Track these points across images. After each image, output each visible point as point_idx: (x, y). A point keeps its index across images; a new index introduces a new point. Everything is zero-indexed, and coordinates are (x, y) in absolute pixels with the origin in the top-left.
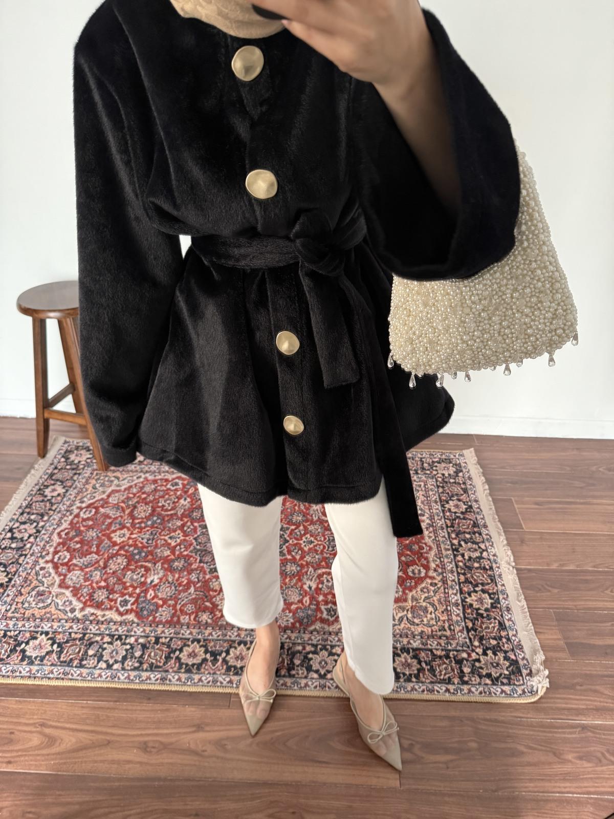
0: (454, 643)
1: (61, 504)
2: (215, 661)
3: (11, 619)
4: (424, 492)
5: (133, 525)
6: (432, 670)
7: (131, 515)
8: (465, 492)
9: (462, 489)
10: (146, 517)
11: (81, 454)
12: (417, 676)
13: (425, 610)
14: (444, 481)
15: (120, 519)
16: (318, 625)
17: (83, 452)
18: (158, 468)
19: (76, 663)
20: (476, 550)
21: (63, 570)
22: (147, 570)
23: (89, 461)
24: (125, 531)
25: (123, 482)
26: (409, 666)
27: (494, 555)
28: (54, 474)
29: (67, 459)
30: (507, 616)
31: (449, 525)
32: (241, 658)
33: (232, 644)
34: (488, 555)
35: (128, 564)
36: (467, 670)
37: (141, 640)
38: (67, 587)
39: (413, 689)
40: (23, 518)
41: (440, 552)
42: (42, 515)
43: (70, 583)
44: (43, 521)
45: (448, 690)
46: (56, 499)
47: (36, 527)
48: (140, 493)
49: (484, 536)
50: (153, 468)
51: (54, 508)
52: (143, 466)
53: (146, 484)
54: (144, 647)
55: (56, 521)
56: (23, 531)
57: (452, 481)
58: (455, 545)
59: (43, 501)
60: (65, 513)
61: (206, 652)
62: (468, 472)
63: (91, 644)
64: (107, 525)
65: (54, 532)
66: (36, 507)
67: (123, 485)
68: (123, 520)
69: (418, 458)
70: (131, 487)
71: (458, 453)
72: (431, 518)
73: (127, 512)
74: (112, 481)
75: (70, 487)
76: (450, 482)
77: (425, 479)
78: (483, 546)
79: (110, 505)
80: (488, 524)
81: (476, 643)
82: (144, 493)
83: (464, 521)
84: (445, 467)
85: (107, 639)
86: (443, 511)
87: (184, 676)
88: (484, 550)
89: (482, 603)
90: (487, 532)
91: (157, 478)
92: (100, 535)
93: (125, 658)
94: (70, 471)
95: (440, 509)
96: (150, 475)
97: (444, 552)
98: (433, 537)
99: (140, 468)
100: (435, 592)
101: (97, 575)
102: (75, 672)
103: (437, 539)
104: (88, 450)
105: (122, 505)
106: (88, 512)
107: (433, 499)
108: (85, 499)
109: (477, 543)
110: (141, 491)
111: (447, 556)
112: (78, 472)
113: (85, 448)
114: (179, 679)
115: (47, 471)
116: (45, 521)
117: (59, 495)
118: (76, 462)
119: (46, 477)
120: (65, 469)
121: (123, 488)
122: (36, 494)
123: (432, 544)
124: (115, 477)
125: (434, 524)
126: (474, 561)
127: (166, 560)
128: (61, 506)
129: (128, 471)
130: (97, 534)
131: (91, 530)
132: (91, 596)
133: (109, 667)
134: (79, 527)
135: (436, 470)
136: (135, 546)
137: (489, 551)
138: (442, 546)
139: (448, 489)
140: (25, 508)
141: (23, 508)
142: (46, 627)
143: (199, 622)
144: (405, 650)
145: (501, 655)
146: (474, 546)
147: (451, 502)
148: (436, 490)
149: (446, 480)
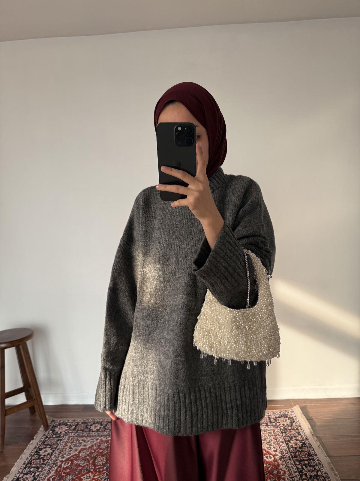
1: (49, 460)
4: (274, 436)
5: (95, 470)
7: (94, 464)
8: (299, 434)
9: (297, 432)
10: (102, 464)
11: (62, 428)
14: (285, 429)
15: (86, 466)
17: (63, 426)
18: (108, 433)
20: (313, 471)
23: (67, 431)
24: (90, 474)
25: (88, 443)
27: (325, 473)
28: (46, 441)
29: (54, 431)
31: (293, 456)
34: (322, 474)
40: (26, 471)
41: (291, 474)
44: (38, 472)
46: (47, 457)
47: (34, 476)
48: (98, 450)
49: (316, 461)
50: (105, 433)
51: (45, 463)
52: (99, 432)
53: (102, 443)
55: (47, 471)
56: (25, 479)
57: (290, 428)
58: (300, 469)
59: (38, 458)
60: (52, 465)
62: (298, 422)
64: (78, 471)
65: (45, 478)
66: (34, 463)
67: (88, 445)
68: (88, 467)
69: (267, 415)
70: (93, 446)
71: (290, 410)
72: (282, 452)
73: (91, 461)
74: (81, 443)
75: (56, 448)
76: (289, 429)
77: (273, 428)
78: (317, 468)
79: (81, 458)
80: (317, 453)
82: (101, 449)
83: (303, 453)
84: (284, 420)
86: (288, 447)
88: (318, 471)
90: (318, 459)
91: (108, 439)
92: (74, 478)
94: (55, 439)
95: (286, 446)
96: (104, 438)
97: (293, 474)
98: (285, 465)
99: (98, 434)
103: (288, 466)
104: (66, 424)
105: (88, 457)
106: (67, 464)
107: (280, 440)
108: (65, 456)
109: (313, 466)
110: (99, 448)
111: (296, 476)
112: (60, 439)
113: (64, 424)
115: (41, 439)
116: (40, 472)
117: (48, 454)
118: (59, 432)
119: (41, 443)
120: (52, 437)
121: (88, 447)
122: (34, 454)
123: (285, 469)
124: (82, 440)
125: (284, 457)
126: (313, 478)
128: (50, 461)
129: (90, 436)
130: (72, 478)
131: (69, 475)
134: (61, 473)
135: (279, 422)
137: (322, 470)
138: (292, 470)
139: (288, 433)
140: (27, 464)
141: (26, 464)
146: (312, 468)
147: (291, 441)
148: (281, 434)
149: (286, 428)
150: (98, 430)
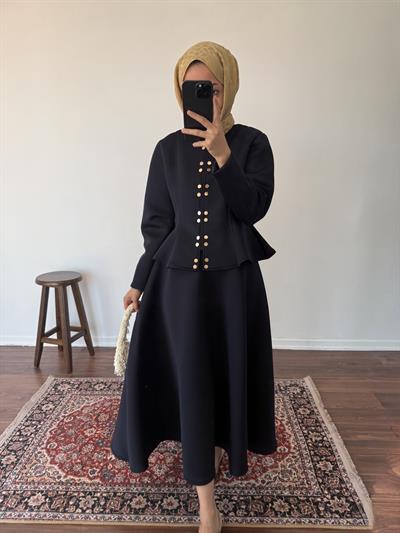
0: (311, 492)
2: (154, 506)
3: (18, 483)
4: (283, 404)
5: (98, 426)
6: (299, 509)
7: (96, 420)
8: (308, 403)
9: (306, 401)
10: (105, 421)
11: (64, 386)
12: (289, 513)
13: (291, 472)
15: (89, 422)
16: (221, 483)
17: (66, 385)
19: (61, 510)
20: (319, 436)
21: (53, 453)
22: (107, 452)
23: (69, 389)
24: (93, 429)
25: (91, 401)
26: (283, 507)
27: (331, 439)
28: (48, 397)
29: (56, 389)
30: (344, 475)
31: (300, 422)
32: (170, 504)
33: (165, 496)
35: (95, 449)
36: (322, 509)
37: (105, 495)
38: (56, 464)
40: (27, 423)
41: (296, 438)
42: (40, 422)
43: (57, 461)
44: (40, 425)
45: (310, 522)
46: (48, 412)
47: (35, 428)
48: (102, 407)
49: (323, 428)
50: (109, 393)
51: (47, 417)
53: (105, 402)
54: (106, 499)
55: (49, 424)
56: (27, 431)
57: (299, 397)
59: (40, 413)
60: (54, 419)
61: (147, 501)
62: (309, 391)
63: (71, 498)
64: (81, 426)
65: (47, 431)
66: (36, 416)
67: (91, 403)
68: (91, 423)
70: (96, 404)
71: (301, 380)
73: (94, 418)
74: (84, 401)
75: (58, 405)
77: (282, 396)
79: (83, 414)
80: (325, 421)
81: (326, 492)
82: (104, 407)
83: (310, 419)
84: (294, 389)
85: (82, 494)
86: (296, 414)
87: (133, 517)
89: (326, 467)
90: (324, 425)
92: (77, 432)
93: (93, 506)
94: (58, 396)
95: (294, 413)
96: (108, 397)
97: (298, 437)
98: (291, 429)
99: (101, 393)
100: (296, 461)
101: (75, 456)
102: (61, 515)
103: (294, 430)
104: (69, 383)
105: (91, 414)
106: (69, 419)
108: (67, 411)
111: (301, 440)
112: (63, 396)
113: (67, 383)
114: (130, 518)
115: (44, 396)
116: (42, 425)
117: (51, 409)
118: (61, 390)
119: (43, 399)
120: (55, 394)
121: (90, 405)
122: (36, 409)
123: (290, 433)
124: (86, 398)
125: (291, 422)
126: (318, 442)
128: (52, 416)
129: (94, 395)
130: (75, 432)
131: (71, 429)
132: (71, 468)
133: (84, 512)
134: (63, 427)
135: (289, 391)
136: (99, 438)
137: (327, 436)
138: (297, 434)
139: (298, 401)
140: (29, 417)
141: (27, 417)
142: (42, 488)
143: (143, 483)
144: (279, 497)
145: (343, 499)
146: (318, 434)
148: (290, 402)
149: (295, 396)
150: (102, 390)
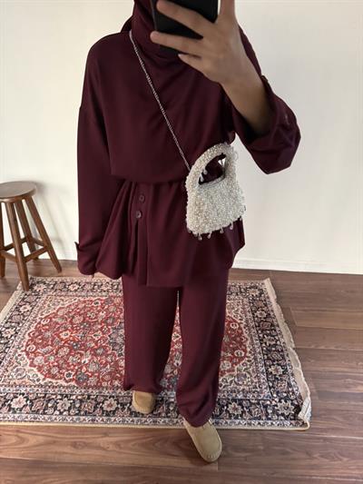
0: (262, 396)
2: (123, 409)
3: (2, 386)
5: (72, 328)
6: (250, 412)
7: (71, 322)
11: (40, 286)
13: (245, 376)
17: (42, 285)
19: (41, 412)
21: (32, 356)
22: (82, 355)
26: (236, 409)
30: (292, 379)
34: (280, 343)
35: (70, 352)
36: (270, 411)
37: (79, 397)
38: (35, 366)
39: (239, 423)
42: (19, 324)
43: (36, 364)
45: (259, 423)
52: (77, 293)
54: (81, 401)
58: (261, 337)
61: (118, 404)
63: (50, 400)
72: (247, 321)
76: (256, 300)
78: (277, 338)
81: (275, 395)
85: (59, 397)
87: (105, 418)
88: (277, 340)
89: (277, 371)
91: (86, 299)
93: (70, 408)
97: (254, 341)
98: (248, 333)
100: (251, 365)
101: (52, 359)
102: (41, 417)
107: (247, 310)
109: (273, 336)
110: (76, 308)
119: (20, 300)
120: (31, 295)
122: (15, 310)
125: (249, 325)
127: (92, 349)
132: (49, 371)
133: (61, 413)
136: (74, 341)
142: (23, 390)
143: (113, 386)
144: (234, 400)
145: (289, 402)
147: (257, 312)
150: (76, 291)
